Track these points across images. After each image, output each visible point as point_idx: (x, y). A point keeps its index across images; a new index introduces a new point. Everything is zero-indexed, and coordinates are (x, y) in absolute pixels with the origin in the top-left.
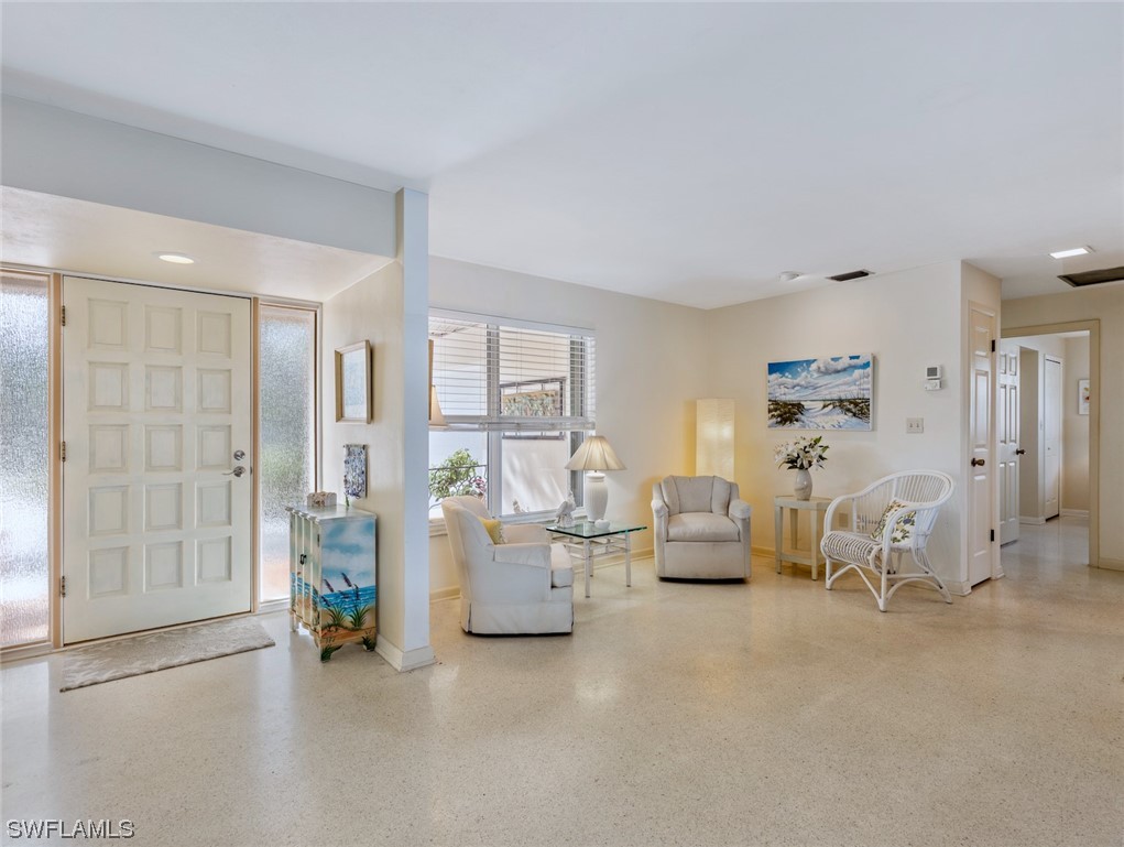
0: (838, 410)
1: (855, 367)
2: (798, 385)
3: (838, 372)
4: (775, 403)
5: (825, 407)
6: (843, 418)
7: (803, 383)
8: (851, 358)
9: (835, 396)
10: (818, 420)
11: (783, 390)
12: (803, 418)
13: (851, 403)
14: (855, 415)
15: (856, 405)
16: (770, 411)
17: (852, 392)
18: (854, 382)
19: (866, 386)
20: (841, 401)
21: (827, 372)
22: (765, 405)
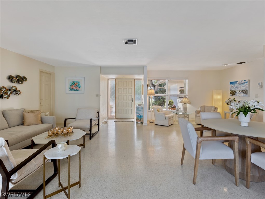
0: (242, 92)
1: (245, 83)
2: (235, 87)
3: (242, 84)
4: (231, 91)
5: (240, 92)
6: (243, 94)
7: (236, 86)
8: (244, 81)
9: (241, 89)
10: (238, 95)
11: (233, 88)
12: (236, 94)
13: (244, 91)
14: (245, 93)
15: (245, 91)
16: (230, 93)
17: (244, 88)
18: (245, 86)
19: (247, 87)
20: (242, 90)
21: (240, 84)
22: (229, 91)
